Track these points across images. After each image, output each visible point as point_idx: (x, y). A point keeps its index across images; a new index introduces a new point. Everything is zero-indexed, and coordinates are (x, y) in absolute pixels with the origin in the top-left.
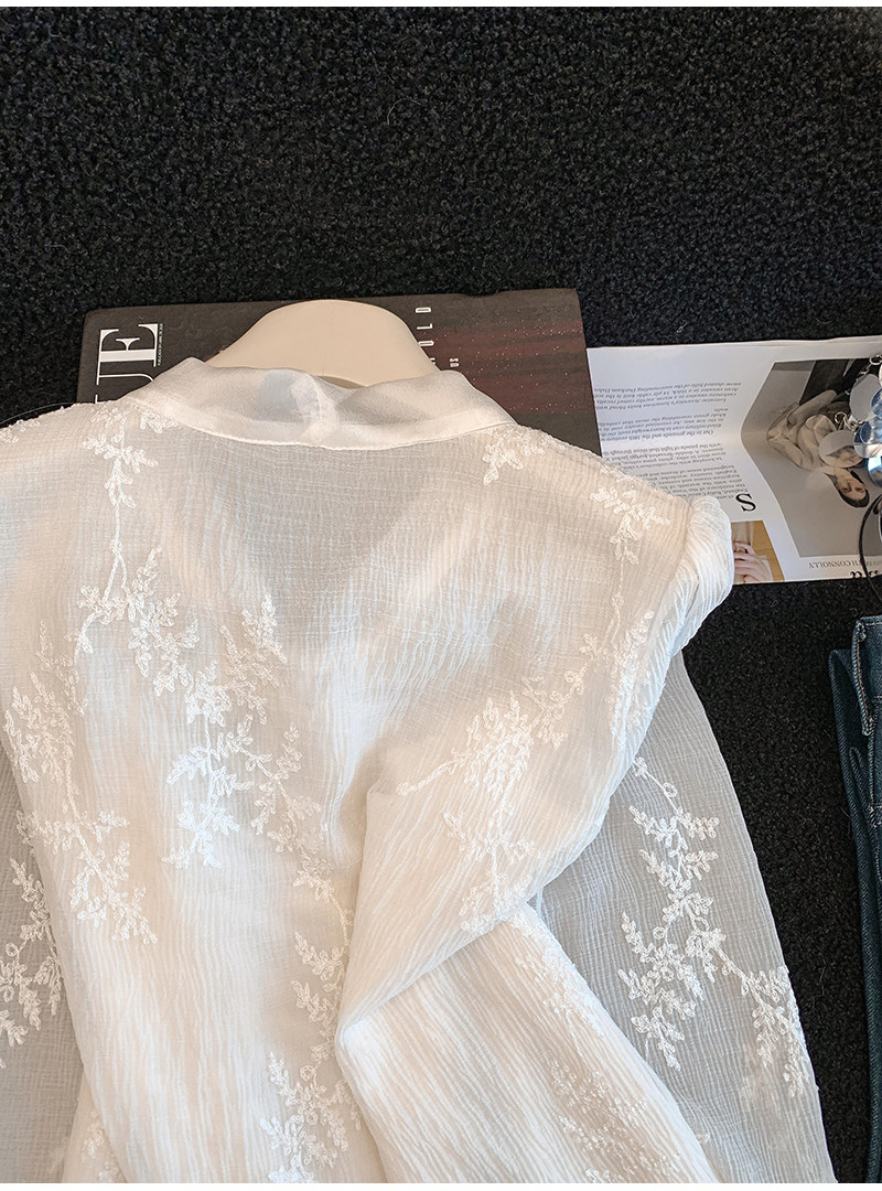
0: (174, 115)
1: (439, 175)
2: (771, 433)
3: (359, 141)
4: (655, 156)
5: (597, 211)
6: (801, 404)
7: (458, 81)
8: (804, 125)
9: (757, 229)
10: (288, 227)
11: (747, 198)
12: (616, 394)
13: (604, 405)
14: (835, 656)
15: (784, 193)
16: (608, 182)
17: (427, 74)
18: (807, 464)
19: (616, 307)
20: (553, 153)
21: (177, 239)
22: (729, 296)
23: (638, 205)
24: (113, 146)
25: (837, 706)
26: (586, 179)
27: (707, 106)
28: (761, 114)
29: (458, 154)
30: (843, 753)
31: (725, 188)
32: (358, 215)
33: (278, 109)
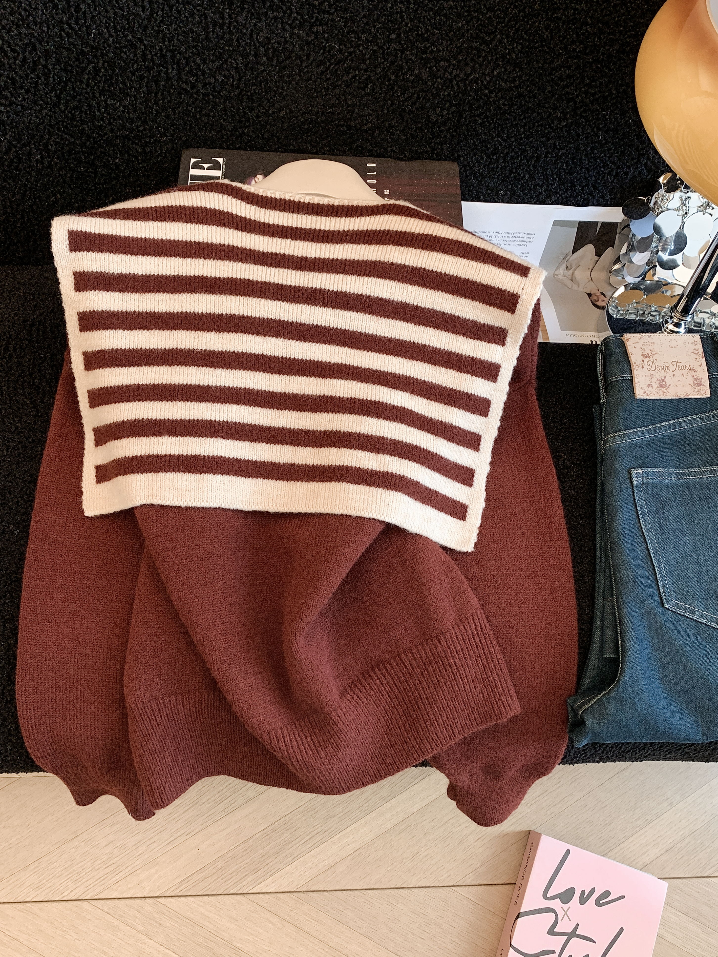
2: (557, 272)
5: (452, 113)
6: (573, 254)
8: (560, 70)
9: (541, 130)
11: (533, 111)
15: (554, 110)
16: (458, 95)
17: (364, 27)
22: (528, 173)
23: (475, 110)
24: (198, 55)
28: (538, 62)
31: (521, 103)
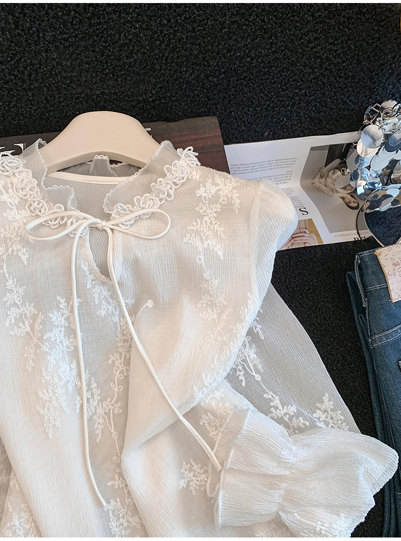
0: (22, 42)
1: (147, 65)
2: (313, 181)
3: (110, 51)
4: (245, 52)
6: (325, 167)
7: (151, 20)
8: (309, 34)
9: (295, 84)
10: (81, 93)
12: (241, 166)
13: (236, 172)
14: (349, 274)
16: (225, 65)
17: (137, 17)
18: (330, 193)
19: (236, 125)
20: (198, 53)
21: (28, 102)
22: (286, 116)
23: (240, 75)
25: (352, 297)
26: (215, 64)
27: (265, 27)
28: (290, 30)
29: (155, 55)
30: (356, 318)
32: (113, 86)
33: (70, 37)
